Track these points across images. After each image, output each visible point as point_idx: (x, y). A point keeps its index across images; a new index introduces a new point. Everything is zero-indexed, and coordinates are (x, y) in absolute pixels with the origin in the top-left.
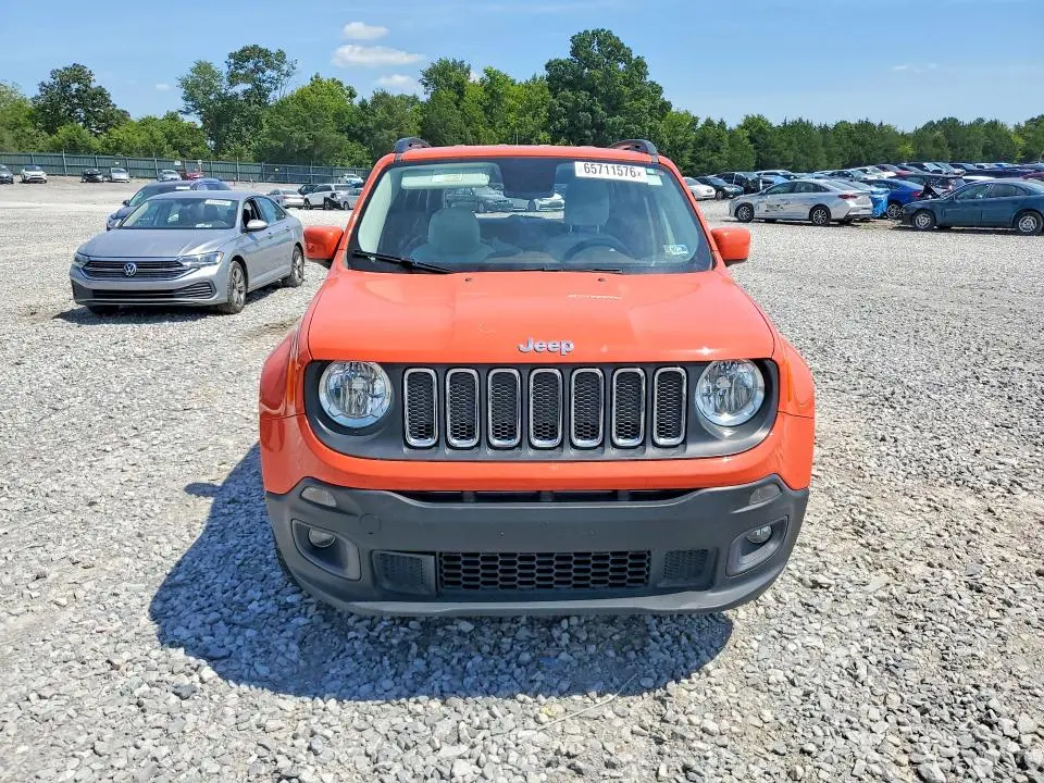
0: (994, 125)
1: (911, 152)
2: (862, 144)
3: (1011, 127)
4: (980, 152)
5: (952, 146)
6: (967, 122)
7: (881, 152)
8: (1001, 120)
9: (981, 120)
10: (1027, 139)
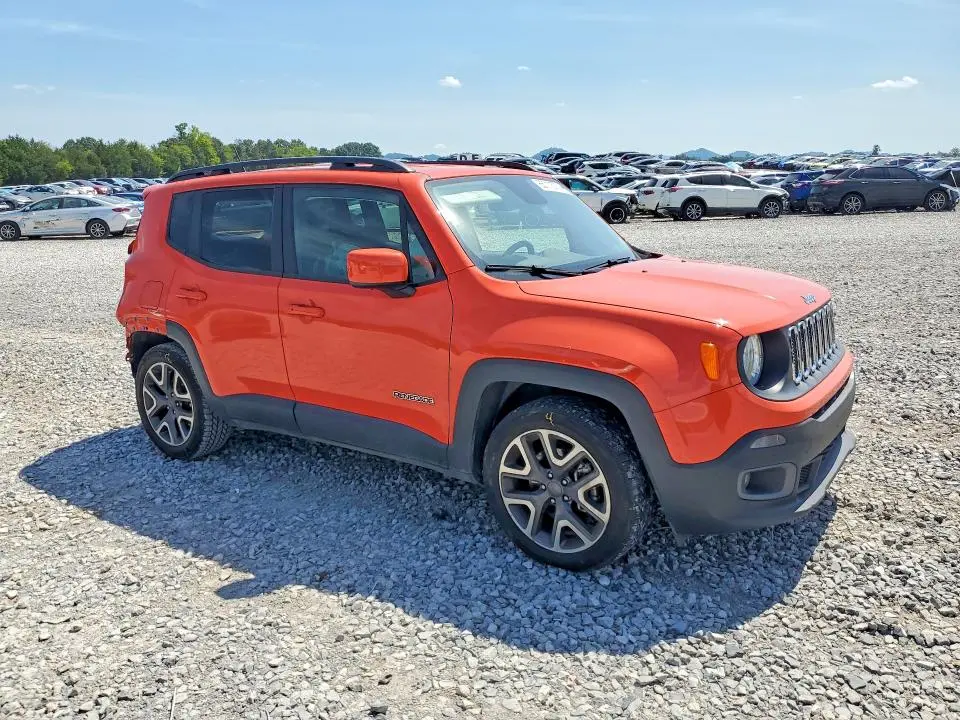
0: (134, 146)
1: (70, 168)
2: (20, 159)
3: (148, 147)
4: (131, 170)
5: (106, 163)
6: (112, 142)
7: (41, 166)
8: (140, 142)
9: (122, 142)
10: (164, 158)
